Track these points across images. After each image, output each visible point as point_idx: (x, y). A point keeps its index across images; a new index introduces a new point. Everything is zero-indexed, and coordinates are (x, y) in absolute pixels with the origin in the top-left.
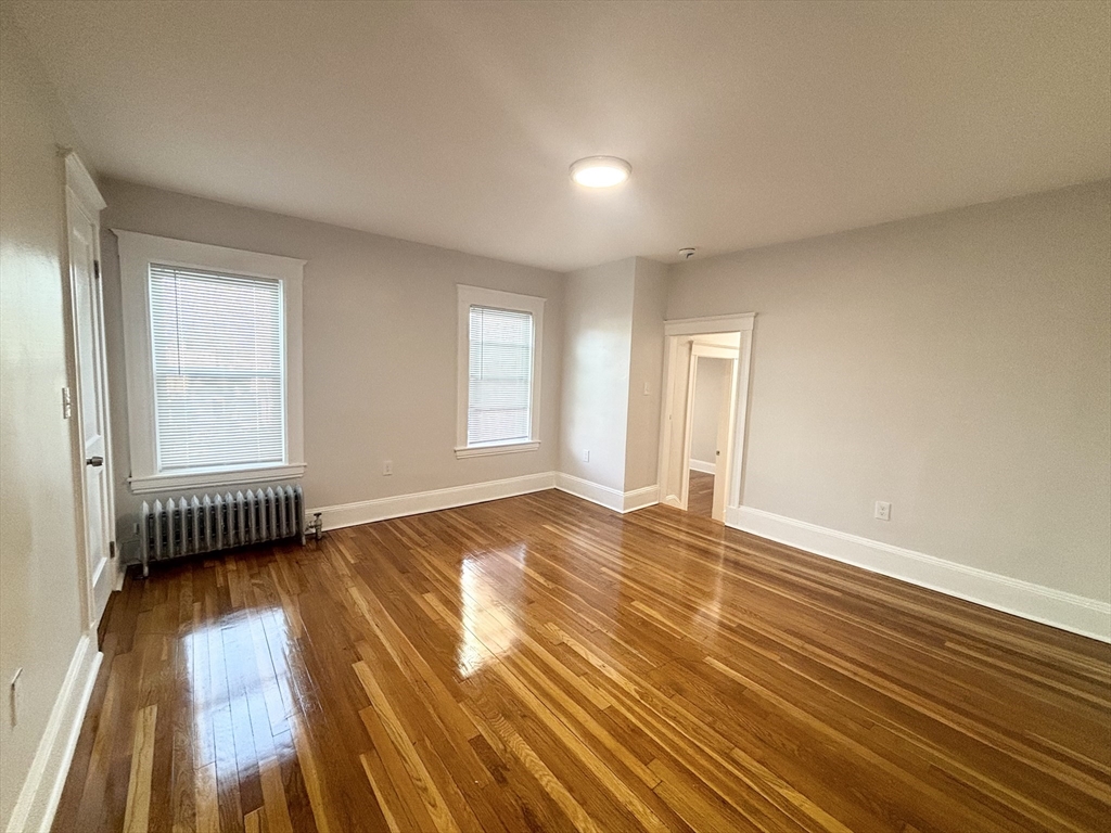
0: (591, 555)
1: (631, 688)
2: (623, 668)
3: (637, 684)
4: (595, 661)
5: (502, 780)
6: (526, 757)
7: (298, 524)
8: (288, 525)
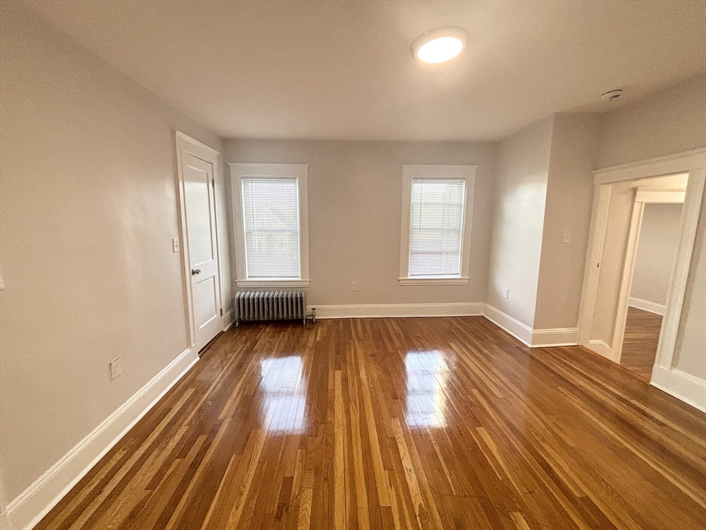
0: (472, 376)
1: (418, 501)
2: (425, 480)
3: (426, 500)
4: (407, 463)
5: (278, 517)
6: (304, 510)
7: (302, 312)
8: (297, 312)
